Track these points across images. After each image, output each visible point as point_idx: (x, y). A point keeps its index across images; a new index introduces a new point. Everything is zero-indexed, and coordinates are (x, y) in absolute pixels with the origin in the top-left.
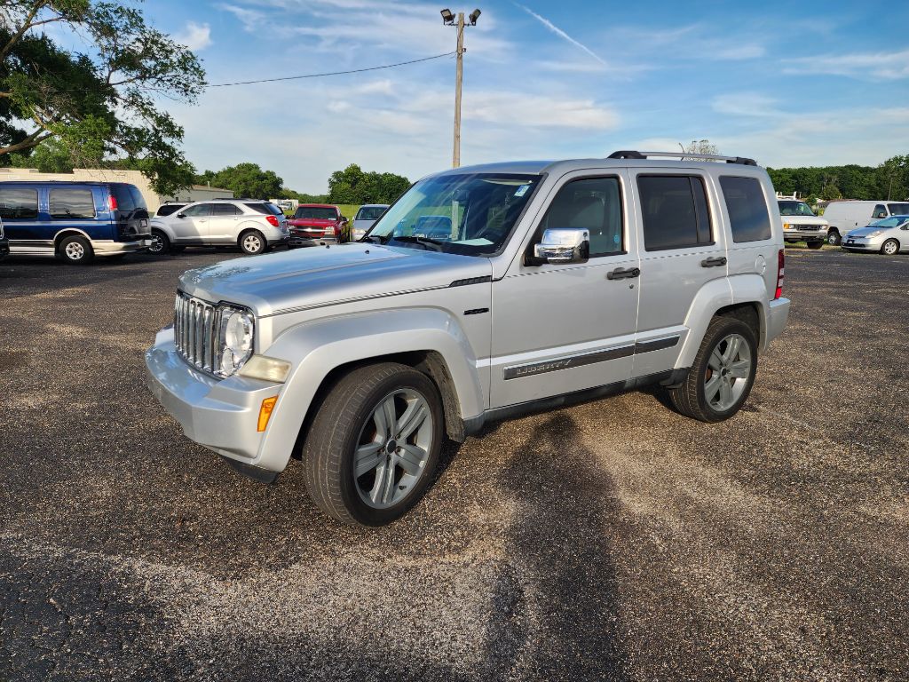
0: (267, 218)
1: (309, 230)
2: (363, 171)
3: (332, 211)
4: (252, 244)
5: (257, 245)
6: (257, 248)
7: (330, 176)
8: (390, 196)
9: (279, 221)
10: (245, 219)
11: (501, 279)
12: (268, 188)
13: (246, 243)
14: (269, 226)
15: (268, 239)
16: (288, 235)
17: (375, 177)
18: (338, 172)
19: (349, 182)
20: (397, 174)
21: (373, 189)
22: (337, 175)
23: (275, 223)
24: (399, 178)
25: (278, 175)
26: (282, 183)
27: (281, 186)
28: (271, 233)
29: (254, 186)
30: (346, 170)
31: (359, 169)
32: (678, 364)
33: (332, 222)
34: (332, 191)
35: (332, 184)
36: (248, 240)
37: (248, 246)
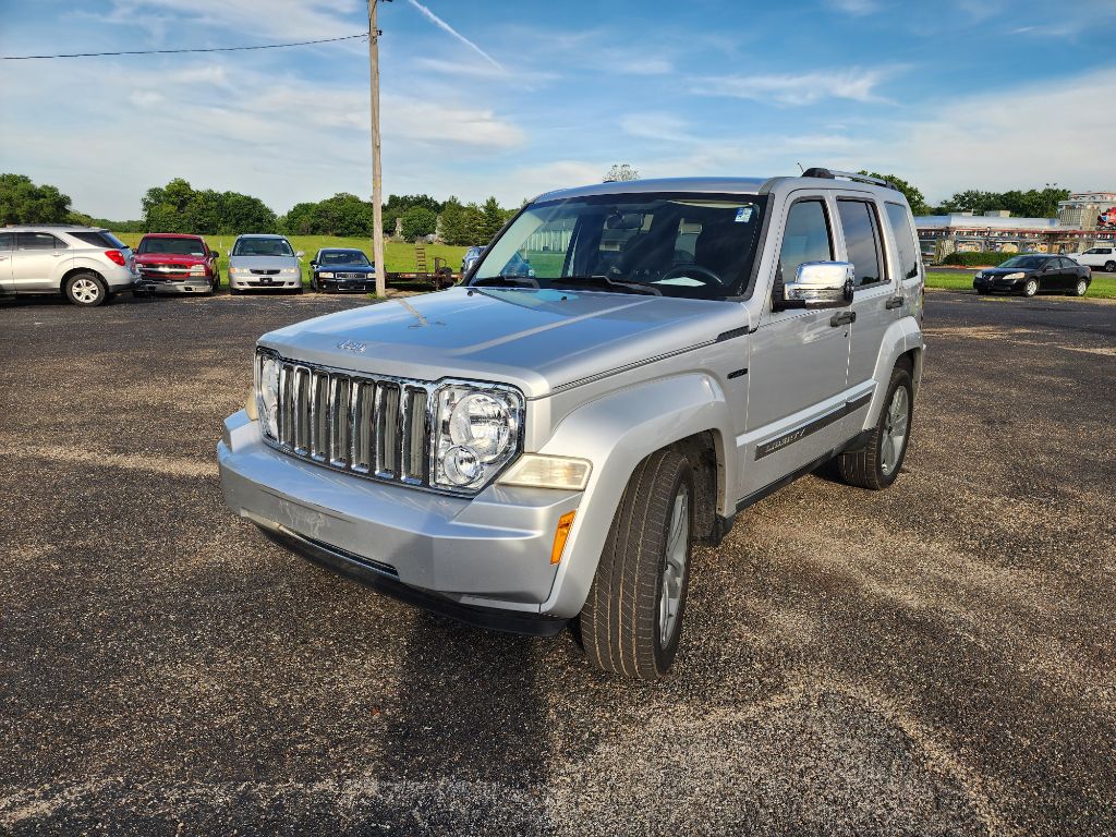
0: (107, 254)
1: (166, 270)
2: (194, 188)
3: (195, 244)
4: (86, 291)
5: (93, 292)
6: (94, 297)
7: (144, 194)
8: (237, 224)
9: (126, 257)
10: (71, 255)
11: (756, 330)
12: (48, 210)
13: (75, 290)
14: (111, 264)
15: (110, 283)
16: (138, 278)
17: (210, 197)
18: (155, 189)
19: (173, 203)
20: (245, 193)
21: (211, 213)
22: (154, 193)
23: (120, 262)
24: (248, 199)
25: (62, 192)
26: (69, 203)
27: (67, 207)
28: (116, 275)
29: (25, 208)
30: (167, 187)
31: (187, 185)
32: (866, 426)
33: (198, 258)
34: (148, 216)
35: (147, 205)
36: (79, 286)
37: (79, 294)
